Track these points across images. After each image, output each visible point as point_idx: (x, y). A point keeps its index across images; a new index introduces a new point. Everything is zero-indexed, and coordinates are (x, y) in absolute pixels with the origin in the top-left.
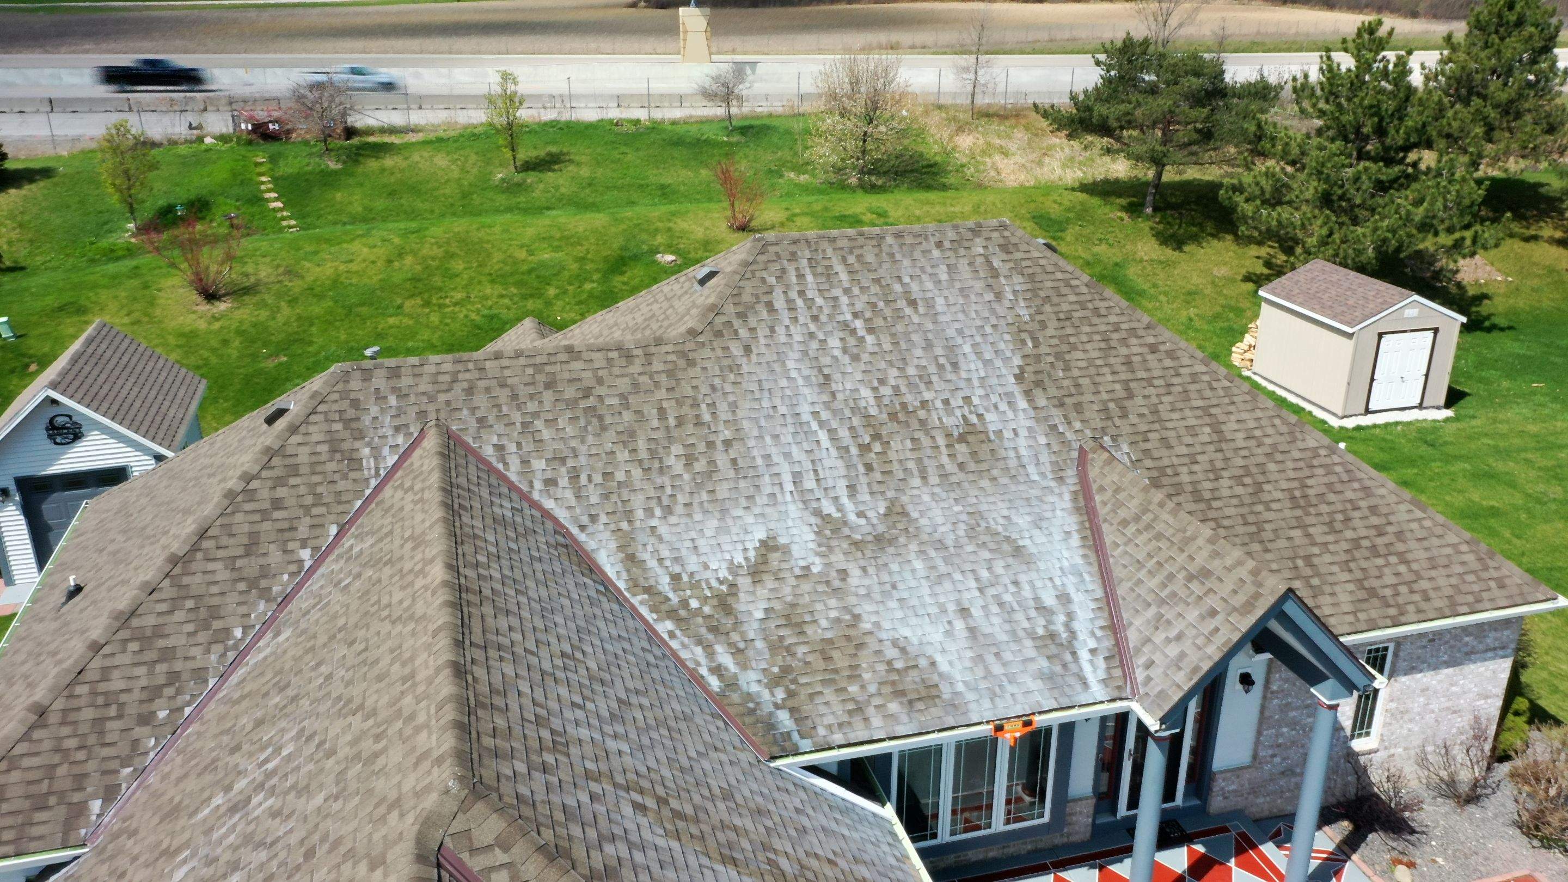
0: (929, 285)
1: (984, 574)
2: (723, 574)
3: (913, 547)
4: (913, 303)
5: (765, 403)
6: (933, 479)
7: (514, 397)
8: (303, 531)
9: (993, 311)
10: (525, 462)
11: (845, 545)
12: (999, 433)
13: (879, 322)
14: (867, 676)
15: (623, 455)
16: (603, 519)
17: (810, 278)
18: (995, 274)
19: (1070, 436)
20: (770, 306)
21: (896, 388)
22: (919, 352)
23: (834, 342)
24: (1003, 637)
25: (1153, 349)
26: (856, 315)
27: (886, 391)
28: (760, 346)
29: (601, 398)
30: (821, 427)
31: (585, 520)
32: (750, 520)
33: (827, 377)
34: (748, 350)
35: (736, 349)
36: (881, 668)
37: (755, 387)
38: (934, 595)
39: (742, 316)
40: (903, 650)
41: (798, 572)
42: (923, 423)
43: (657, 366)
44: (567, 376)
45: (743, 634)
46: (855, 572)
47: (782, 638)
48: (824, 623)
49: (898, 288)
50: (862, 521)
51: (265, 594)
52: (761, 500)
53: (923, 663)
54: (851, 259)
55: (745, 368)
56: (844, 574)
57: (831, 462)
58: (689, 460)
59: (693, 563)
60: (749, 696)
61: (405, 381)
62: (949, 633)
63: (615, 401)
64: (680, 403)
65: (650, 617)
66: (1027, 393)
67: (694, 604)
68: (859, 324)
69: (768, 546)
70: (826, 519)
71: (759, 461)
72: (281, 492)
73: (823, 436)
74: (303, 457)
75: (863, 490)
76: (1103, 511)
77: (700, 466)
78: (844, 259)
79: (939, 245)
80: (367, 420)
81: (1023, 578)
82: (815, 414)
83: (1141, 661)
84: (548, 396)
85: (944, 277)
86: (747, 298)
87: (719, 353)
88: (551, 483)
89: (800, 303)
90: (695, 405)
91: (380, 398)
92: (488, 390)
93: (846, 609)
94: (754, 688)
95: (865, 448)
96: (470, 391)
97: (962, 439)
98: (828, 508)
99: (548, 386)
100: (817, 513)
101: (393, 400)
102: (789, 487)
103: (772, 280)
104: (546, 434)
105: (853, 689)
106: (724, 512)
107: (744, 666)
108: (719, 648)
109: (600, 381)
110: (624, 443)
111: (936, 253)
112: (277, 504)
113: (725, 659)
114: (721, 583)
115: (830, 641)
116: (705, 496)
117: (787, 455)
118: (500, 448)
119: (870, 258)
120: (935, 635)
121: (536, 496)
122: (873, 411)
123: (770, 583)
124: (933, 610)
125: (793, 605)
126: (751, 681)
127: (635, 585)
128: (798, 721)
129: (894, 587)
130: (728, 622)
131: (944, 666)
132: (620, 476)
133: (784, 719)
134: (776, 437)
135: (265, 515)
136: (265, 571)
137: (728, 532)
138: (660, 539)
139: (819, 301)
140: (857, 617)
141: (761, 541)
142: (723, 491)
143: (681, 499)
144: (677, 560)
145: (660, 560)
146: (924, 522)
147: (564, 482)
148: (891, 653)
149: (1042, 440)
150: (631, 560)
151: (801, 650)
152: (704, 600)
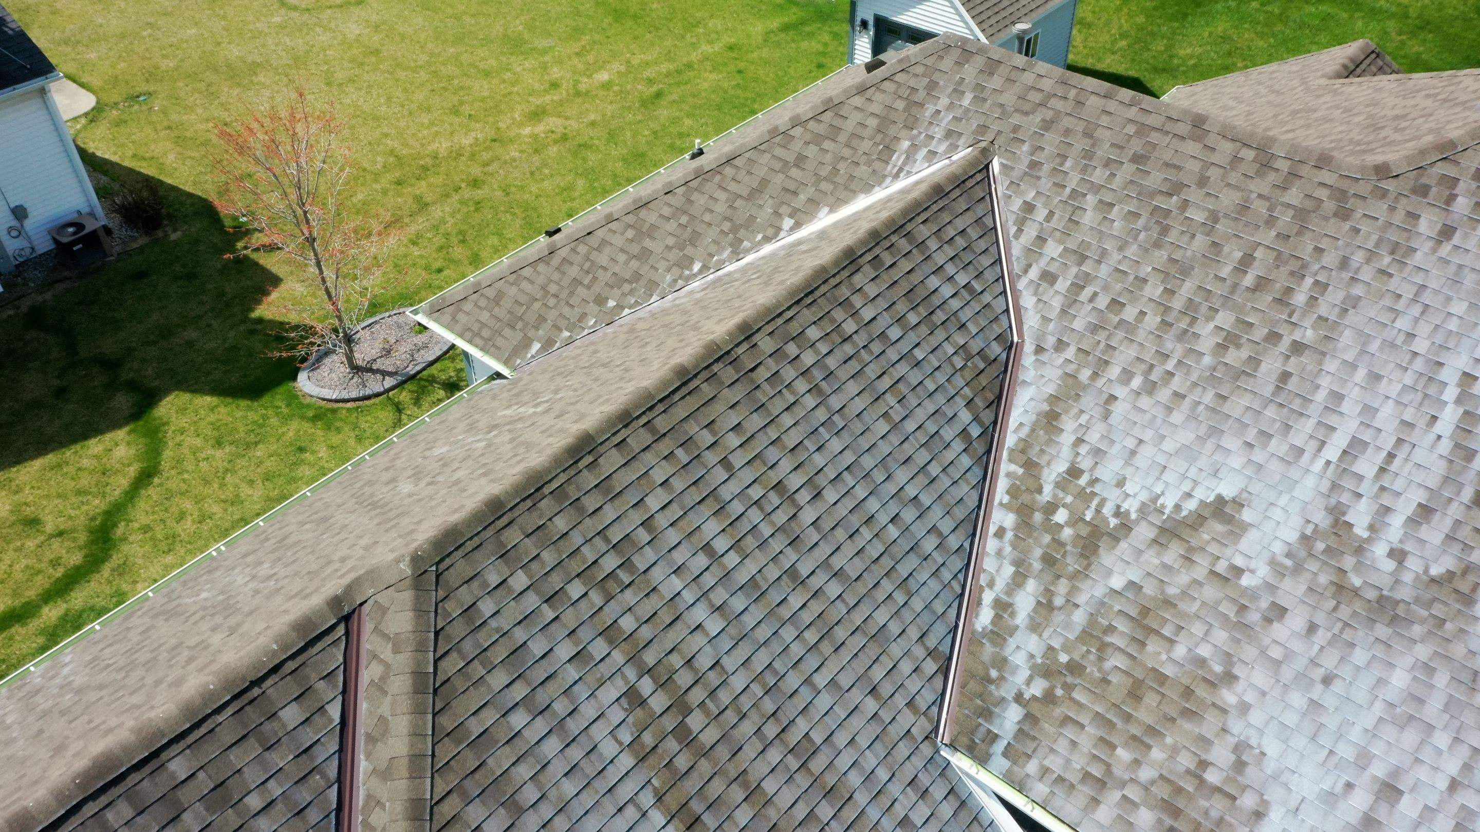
2: (1131, 506)
3: (1423, 651)
5: (1403, 323)
7: (1088, 154)
8: (801, 200)
10: (1041, 239)
11: (1323, 579)
14: (1157, 754)
15: (1153, 290)
16: (1070, 353)
28: (1473, 236)
29: (1185, 204)
30: (1458, 401)
31: (1050, 341)
32: (1236, 462)
34: (1447, 232)
35: (1428, 224)
36: (1186, 761)
37: (1408, 292)
38: (1372, 734)
40: (1240, 765)
41: (1221, 567)
43: (1294, 196)
44: (1167, 156)
45: (1074, 590)
46: (1296, 621)
47: (1110, 629)
48: (1180, 651)
50: (1389, 565)
51: (736, 244)
52: (1277, 446)
53: (1248, 801)
55: (1418, 258)
56: (1279, 612)
57: (1428, 458)
58: (1229, 341)
59: (1108, 471)
60: (1002, 663)
61: (996, 82)
62: (1330, 798)
63: (1198, 216)
64: (1280, 261)
65: (1001, 497)
67: (1061, 516)
69: (1222, 510)
70: (1340, 527)
71: (1320, 396)
72: (811, 151)
73: (1450, 416)
74: (851, 123)
77: (1234, 357)
80: (930, 109)
82: (1467, 378)
84: (1127, 171)
87: (1398, 218)
88: (1049, 277)
90: (1298, 274)
91: (958, 90)
92: (1067, 132)
93: (1228, 658)
94: (1019, 659)
96: (1047, 125)
98: (1360, 515)
99: (1137, 159)
100: (1337, 512)
101: (967, 100)
102: (1332, 453)
104: (1089, 218)
105: (1123, 754)
106: (1215, 431)
107: (1035, 627)
108: (1031, 585)
109: (1203, 181)
110: (1166, 275)
112: (800, 161)
113: (1025, 603)
114: (1117, 514)
115: (1162, 678)
116: (1208, 397)
117: (1369, 411)
118: (1028, 208)
120: (1309, 783)
121: (1021, 284)
123: (1172, 554)
124: (1345, 751)
125: (1168, 603)
126: (1023, 649)
127: (1024, 447)
128: (1021, 733)
129: (1327, 680)
130: (1072, 564)
132: (1129, 313)
133: (1009, 719)
134: (1375, 377)
135: (784, 167)
136: (750, 222)
137: (1192, 460)
138: (1106, 416)
140: (1229, 678)
141: (1220, 499)
142: (1237, 405)
143: (1177, 384)
144: (1098, 453)
145: (1080, 441)
147: (1062, 285)
148: (1221, 755)
150: (1050, 419)
151: (1116, 661)
152: (1076, 520)
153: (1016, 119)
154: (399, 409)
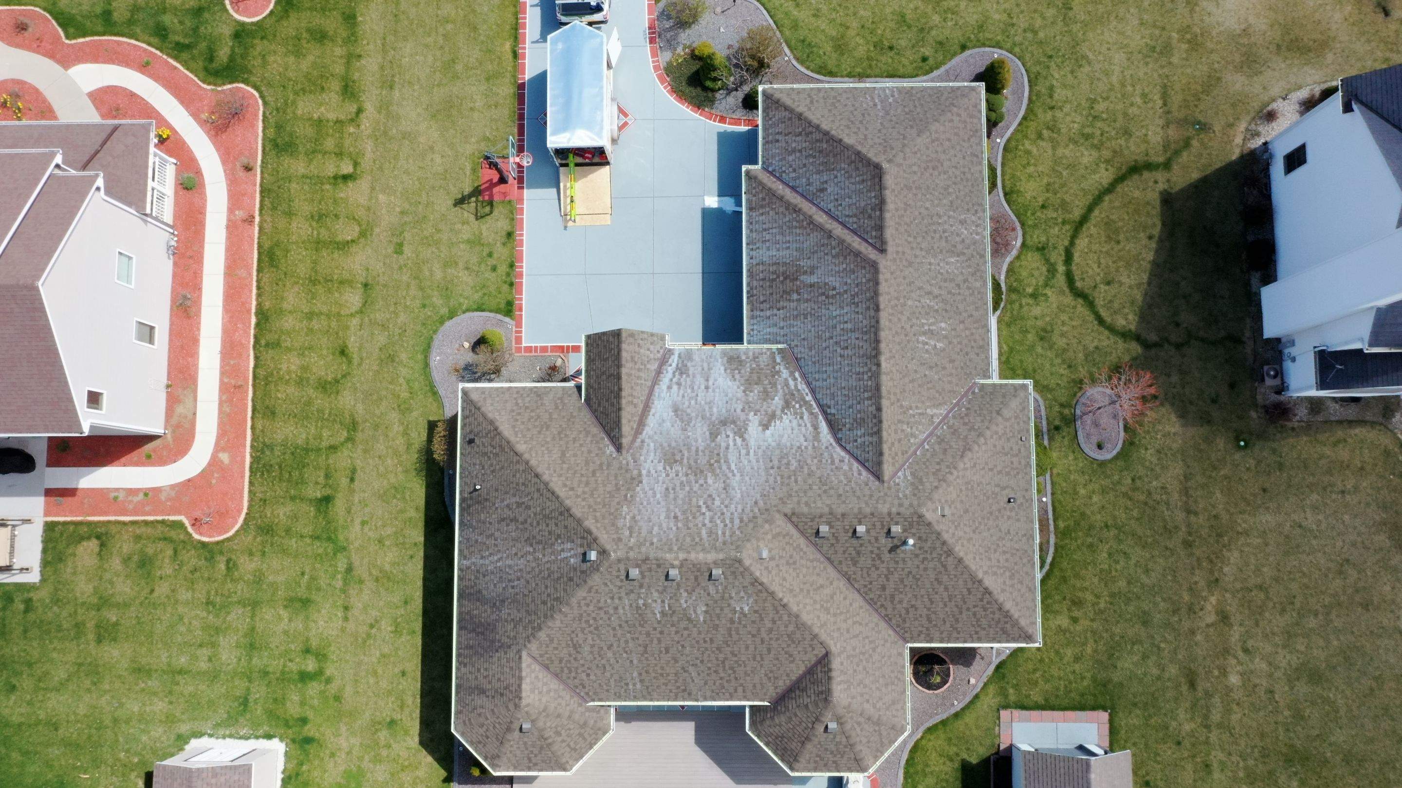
0: (664, 525)
1: (693, 402)
2: (785, 417)
3: (714, 418)
4: (676, 517)
5: (754, 481)
6: (694, 449)
8: (928, 455)
9: (639, 511)
10: (851, 469)
11: (738, 423)
12: (659, 462)
13: (694, 510)
15: (814, 468)
16: (823, 447)
17: (720, 532)
18: (631, 529)
19: (630, 458)
20: (741, 521)
21: (696, 482)
22: (681, 496)
23: (717, 503)
24: (698, 376)
25: (572, 489)
26: (704, 514)
27: (701, 481)
28: (750, 503)
31: (830, 447)
32: (770, 440)
33: (725, 489)
34: (756, 503)
35: (761, 503)
37: (756, 487)
38: (715, 397)
39: (755, 517)
40: (733, 376)
41: (759, 414)
42: (690, 468)
43: (795, 499)
44: (833, 498)
45: (784, 392)
46: (738, 410)
47: (772, 388)
48: (756, 392)
49: (680, 525)
50: (729, 433)
51: (938, 437)
52: (764, 448)
53: (728, 371)
54: (697, 540)
55: (758, 496)
56: (743, 410)
57: (732, 457)
58: (788, 464)
59: (795, 423)
60: (787, 368)
61: (896, 502)
62: (716, 380)
63: (815, 487)
64: (788, 484)
65: (813, 403)
66: (640, 475)
67: (797, 406)
68: (704, 510)
69: (766, 426)
70: (741, 436)
71: (761, 461)
72: (938, 467)
73: (733, 467)
74: (932, 478)
75: (723, 445)
76: (637, 419)
77: (785, 461)
78: (701, 540)
79: (652, 544)
80: (910, 489)
81: (680, 398)
82: (734, 475)
83: (659, 356)
84: (841, 491)
85: (656, 529)
86: (751, 525)
87: (768, 502)
88: (842, 461)
89: (728, 522)
90: (782, 483)
91: (905, 496)
92: (864, 496)
93: (746, 395)
94: (785, 371)
95: (718, 461)
96: (871, 496)
97: (676, 461)
98: (739, 441)
99: (840, 495)
100: (744, 440)
101: (901, 495)
102: (752, 452)
103: (737, 532)
104: (842, 478)
105: (754, 366)
106: (779, 445)
107: (786, 380)
108: (793, 387)
109: (819, 495)
110: (813, 472)
111: (655, 540)
112: (938, 463)
113: (792, 383)
114: (786, 414)
115: (756, 384)
116: (785, 451)
117: (749, 461)
118: (860, 474)
119: (688, 539)
120: (720, 380)
121: (847, 456)
122: (709, 474)
123: (770, 412)
124: (717, 390)
125: (764, 400)
126: (785, 373)
127: (816, 417)
128: (774, 358)
129: (727, 402)
130: (788, 397)
131: (722, 368)
132: (815, 461)
133: (778, 360)
134: (752, 468)
135: (942, 460)
136: (939, 443)
137: (779, 435)
138: (804, 436)
139: (718, 522)
140: (744, 391)
141: (768, 429)
142: (777, 452)
143: (794, 451)
144: (800, 425)
145: (806, 426)
146: (705, 429)
147: (837, 461)
148: (737, 376)
149: (642, 458)
150: (816, 427)
151: (766, 382)
152: (794, 407)
153: (882, 494)
154: (1062, 405)
